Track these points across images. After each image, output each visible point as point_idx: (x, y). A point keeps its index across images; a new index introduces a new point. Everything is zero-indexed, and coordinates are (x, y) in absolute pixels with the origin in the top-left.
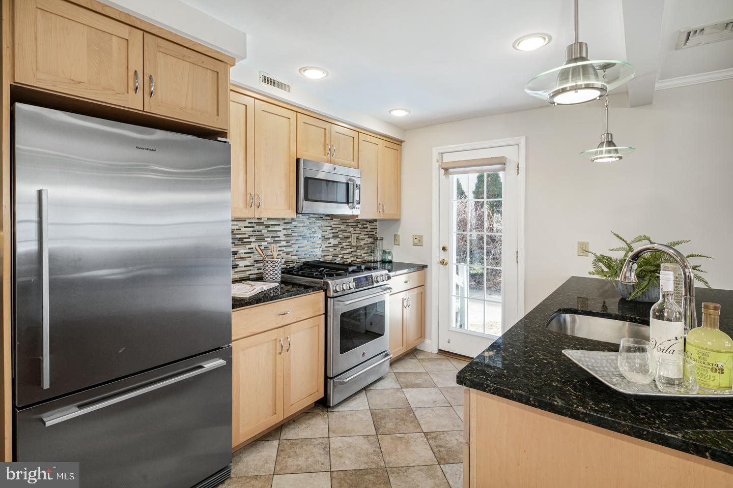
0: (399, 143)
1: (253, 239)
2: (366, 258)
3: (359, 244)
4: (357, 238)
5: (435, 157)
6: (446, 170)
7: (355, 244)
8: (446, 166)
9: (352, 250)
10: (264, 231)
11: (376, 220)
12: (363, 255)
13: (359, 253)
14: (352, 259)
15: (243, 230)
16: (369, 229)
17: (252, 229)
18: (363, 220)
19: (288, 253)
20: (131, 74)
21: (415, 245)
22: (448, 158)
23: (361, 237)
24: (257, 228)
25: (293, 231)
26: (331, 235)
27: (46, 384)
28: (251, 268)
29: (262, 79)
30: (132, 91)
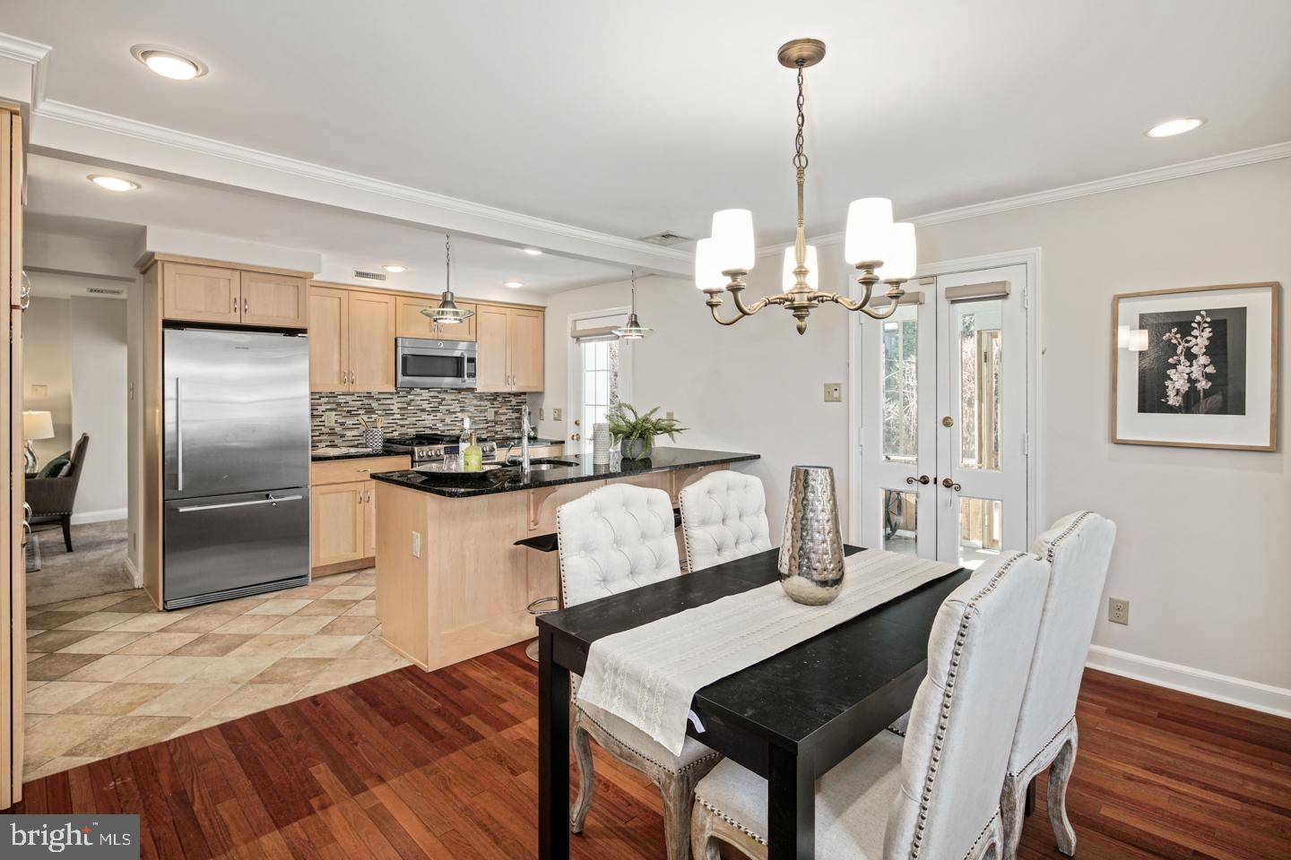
0: (542, 309)
1: (362, 412)
2: (509, 434)
3: (498, 419)
4: (496, 413)
5: (570, 325)
6: (578, 339)
7: (493, 418)
8: (577, 334)
9: (489, 425)
10: (375, 405)
11: (525, 393)
12: (505, 431)
13: (498, 428)
14: (489, 435)
15: (351, 403)
16: (514, 403)
17: (360, 403)
18: (505, 393)
19: (402, 426)
20: (232, 300)
21: (555, 419)
22: (581, 326)
23: (501, 411)
24: (366, 402)
25: (409, 404)
26: (459, 409)
27: (180, 488)
28: (360, 438)
29: (354, 274)
30: (232, 311)
